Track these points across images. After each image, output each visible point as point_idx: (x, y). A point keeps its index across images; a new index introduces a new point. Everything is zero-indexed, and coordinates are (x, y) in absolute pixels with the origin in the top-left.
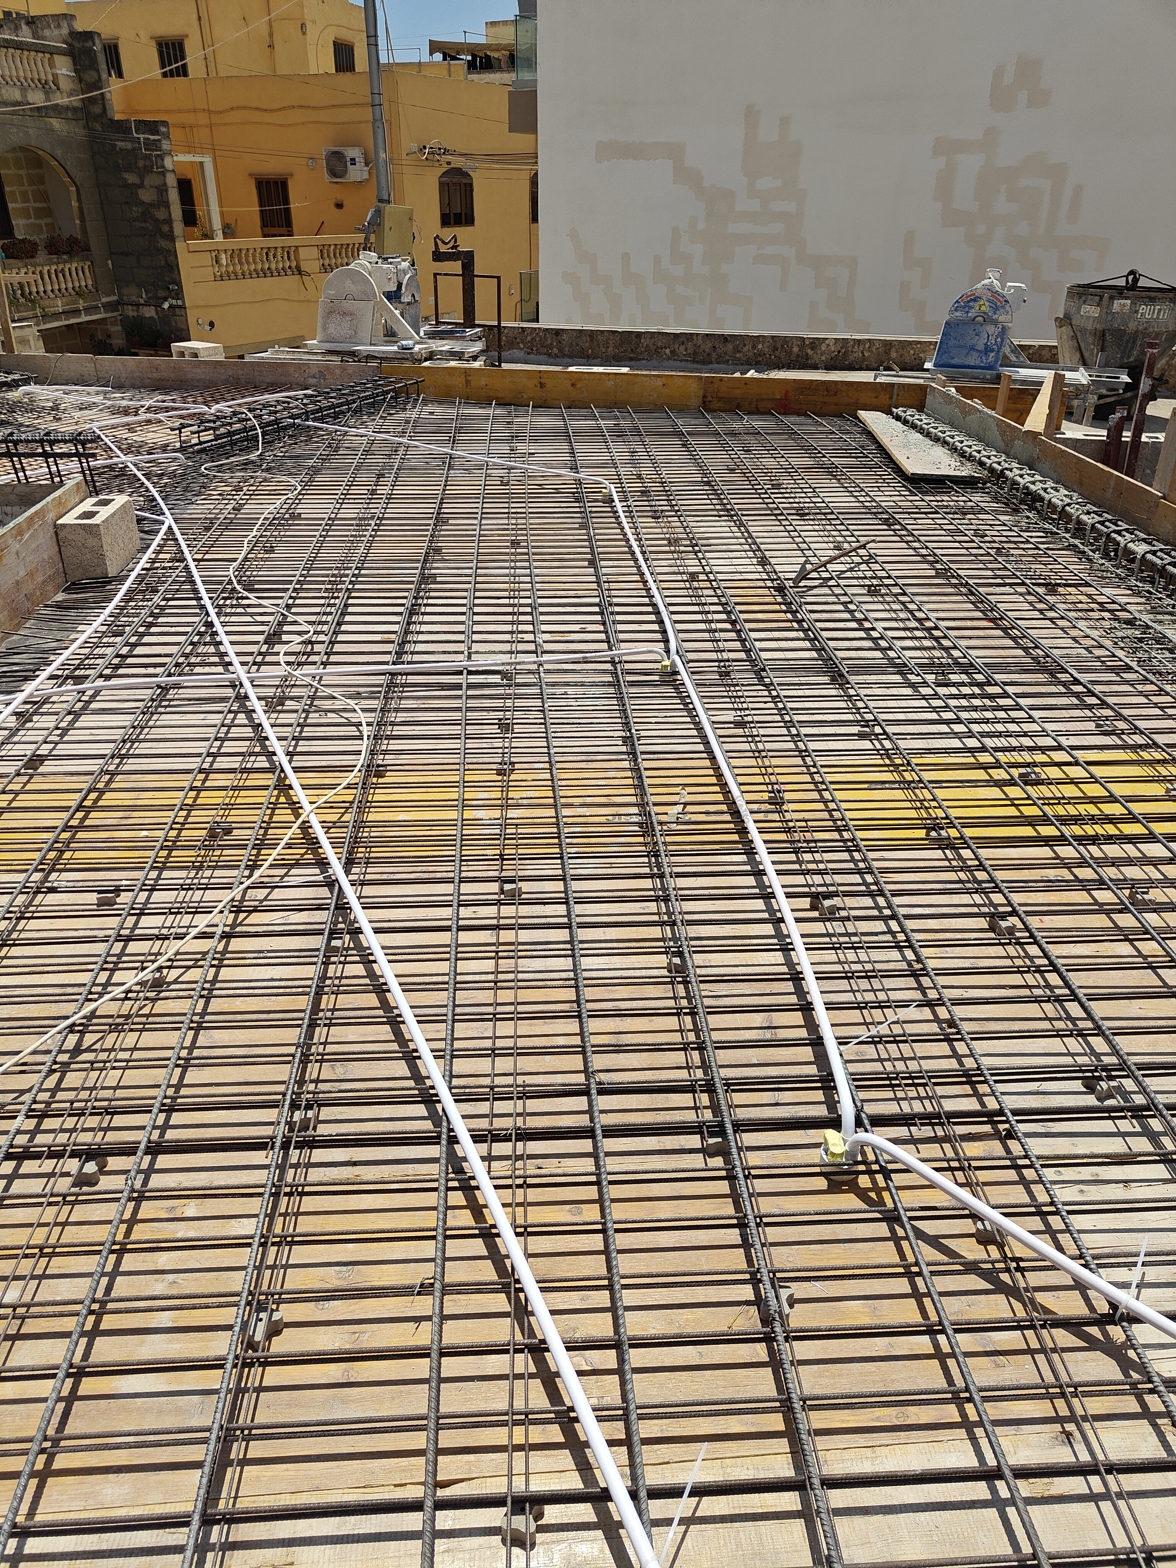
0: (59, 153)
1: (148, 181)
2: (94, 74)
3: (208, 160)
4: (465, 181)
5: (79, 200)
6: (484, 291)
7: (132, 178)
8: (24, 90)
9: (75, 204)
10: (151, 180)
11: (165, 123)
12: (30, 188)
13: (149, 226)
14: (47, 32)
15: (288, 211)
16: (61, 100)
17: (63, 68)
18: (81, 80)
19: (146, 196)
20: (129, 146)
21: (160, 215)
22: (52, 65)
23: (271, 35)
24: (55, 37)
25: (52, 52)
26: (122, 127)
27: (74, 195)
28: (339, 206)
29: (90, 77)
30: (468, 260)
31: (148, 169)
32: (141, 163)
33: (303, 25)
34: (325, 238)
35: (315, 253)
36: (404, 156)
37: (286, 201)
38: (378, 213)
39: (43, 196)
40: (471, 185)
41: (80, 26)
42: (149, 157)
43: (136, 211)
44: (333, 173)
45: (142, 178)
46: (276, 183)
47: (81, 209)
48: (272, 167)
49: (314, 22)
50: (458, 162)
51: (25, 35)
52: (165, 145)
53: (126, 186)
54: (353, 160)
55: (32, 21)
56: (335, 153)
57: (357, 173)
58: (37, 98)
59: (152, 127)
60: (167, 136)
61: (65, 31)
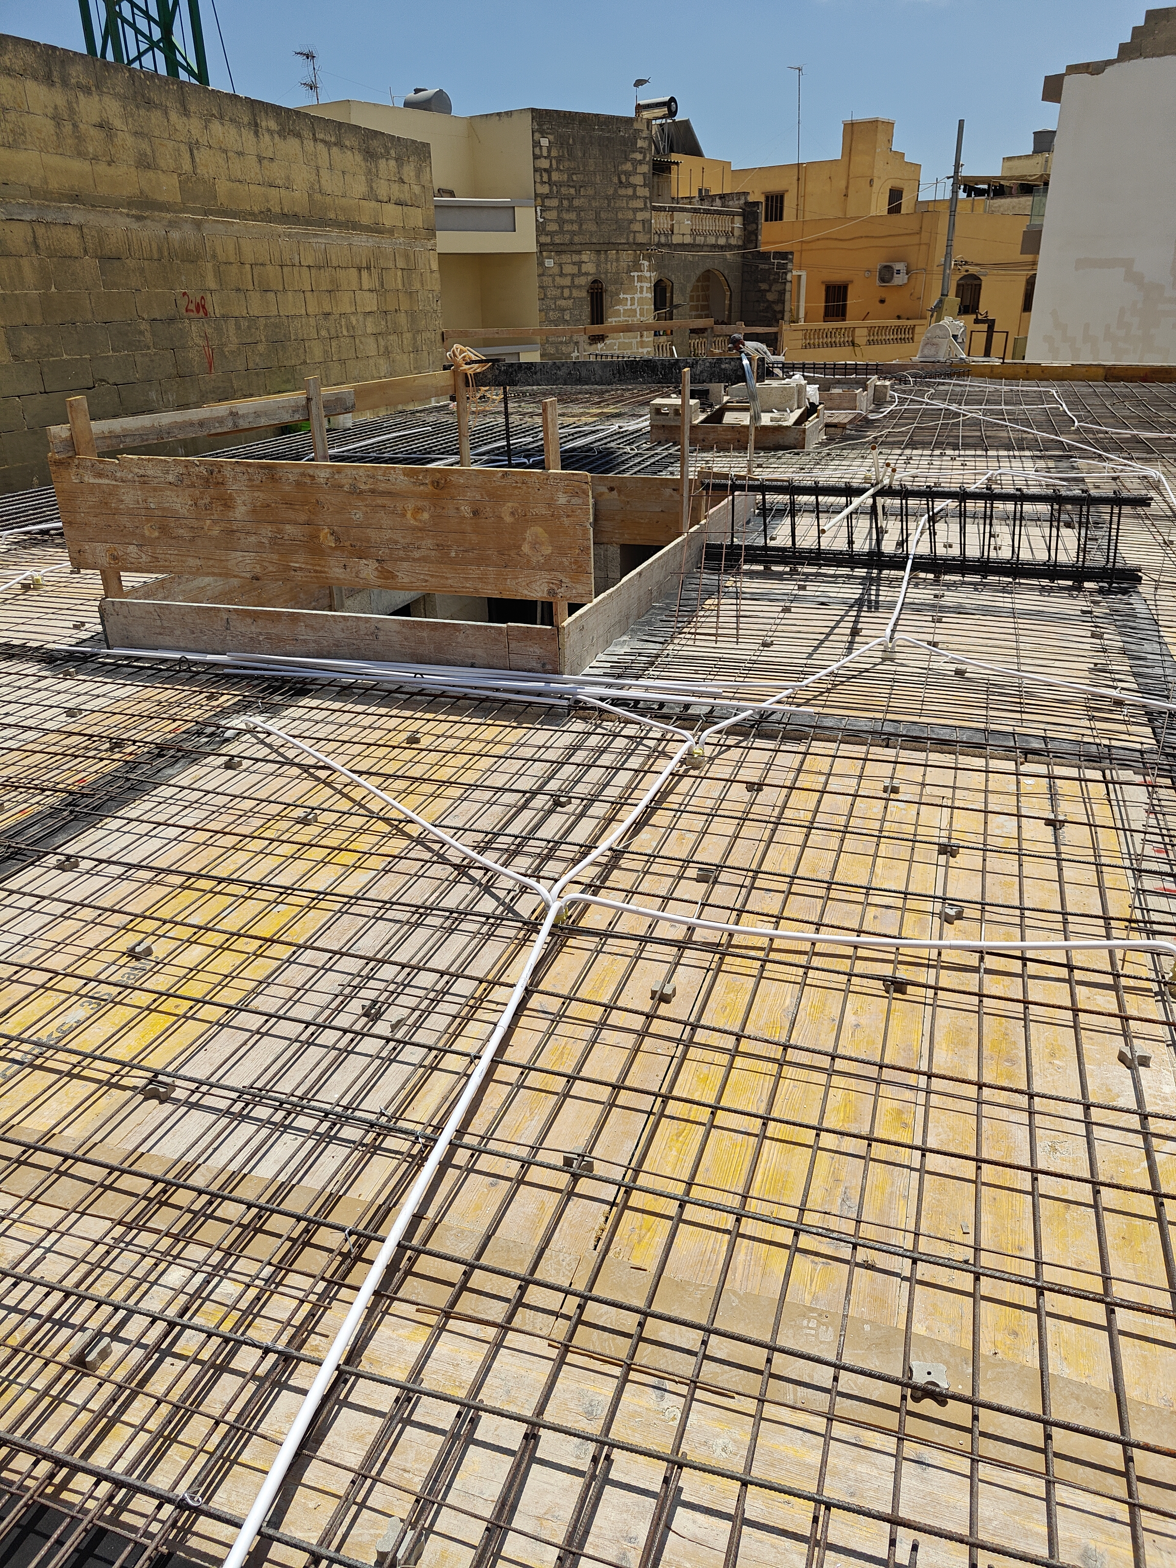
0: (726, 273)
1: (773, 288)
2: (754, 226)
3: (803, 274)
4: (976, 282)
5: (730, 300)
6: (998, 339)
7: (764, 286)
8: (717, 237)
9: (727, 302)
10: (777, 287)
11: (792, 253)
12: (701, 293)
13: (769, 315)
14: (731, 203)
15: (845, 306)
16: (733, 241)
17: (738, 222)
18: (745, 229)
19: (771, 297)
20: (767, 267)
21: (778, 308)
22: (732, 223)
23: (847, 188)
24: (735, 206)
25: (733, 214)
26: (765, 256)
27: (728, 297)
28: (882, 301)
29: (750, 228)
30: (991, 324)
31: (776, 281)
32: (772, 277)
33: (871, 181)
34: (869, 322)
35: (865, 332)
36: (935, 268)
37: (845, 299)
38: (941, 301)
39: (706, 298)
40: (980, 285)
41: (751, 199)
42: (778, 273)
43: (763, 305)
44: (882, 280)
45: (771, 286)
46: (839, 287)
47: (730, 305)
48: (837, 277)
49: (879, 178)
50: (973, 270)
51: (717, 205)
52: (789, 266)
53: (760, 291)
54: (898, 272)
55: (722, 197)
56: (886, 267)
57: (900, 279)
58: (722, 241)
59: (784, 255)
60: (791, 261)
61: (742, 202)
